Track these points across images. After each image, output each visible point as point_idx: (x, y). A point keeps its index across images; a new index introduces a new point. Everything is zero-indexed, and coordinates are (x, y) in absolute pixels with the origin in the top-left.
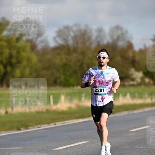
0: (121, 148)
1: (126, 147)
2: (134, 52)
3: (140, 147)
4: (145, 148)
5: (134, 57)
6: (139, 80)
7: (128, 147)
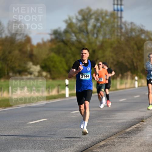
0: (19, 140)
1: (24, 139)
2: (32, 46)
3: (37, 139)
4: (42, 141)
5: (32, 51)
6: (36, 74)
7: (25, 139)
